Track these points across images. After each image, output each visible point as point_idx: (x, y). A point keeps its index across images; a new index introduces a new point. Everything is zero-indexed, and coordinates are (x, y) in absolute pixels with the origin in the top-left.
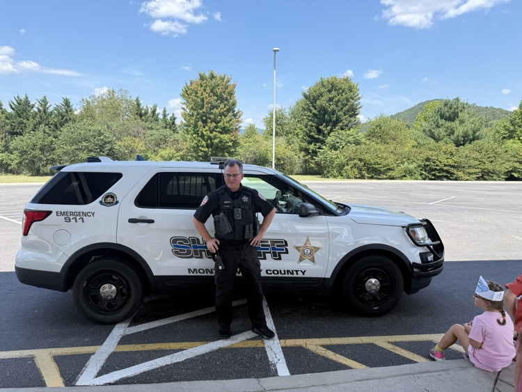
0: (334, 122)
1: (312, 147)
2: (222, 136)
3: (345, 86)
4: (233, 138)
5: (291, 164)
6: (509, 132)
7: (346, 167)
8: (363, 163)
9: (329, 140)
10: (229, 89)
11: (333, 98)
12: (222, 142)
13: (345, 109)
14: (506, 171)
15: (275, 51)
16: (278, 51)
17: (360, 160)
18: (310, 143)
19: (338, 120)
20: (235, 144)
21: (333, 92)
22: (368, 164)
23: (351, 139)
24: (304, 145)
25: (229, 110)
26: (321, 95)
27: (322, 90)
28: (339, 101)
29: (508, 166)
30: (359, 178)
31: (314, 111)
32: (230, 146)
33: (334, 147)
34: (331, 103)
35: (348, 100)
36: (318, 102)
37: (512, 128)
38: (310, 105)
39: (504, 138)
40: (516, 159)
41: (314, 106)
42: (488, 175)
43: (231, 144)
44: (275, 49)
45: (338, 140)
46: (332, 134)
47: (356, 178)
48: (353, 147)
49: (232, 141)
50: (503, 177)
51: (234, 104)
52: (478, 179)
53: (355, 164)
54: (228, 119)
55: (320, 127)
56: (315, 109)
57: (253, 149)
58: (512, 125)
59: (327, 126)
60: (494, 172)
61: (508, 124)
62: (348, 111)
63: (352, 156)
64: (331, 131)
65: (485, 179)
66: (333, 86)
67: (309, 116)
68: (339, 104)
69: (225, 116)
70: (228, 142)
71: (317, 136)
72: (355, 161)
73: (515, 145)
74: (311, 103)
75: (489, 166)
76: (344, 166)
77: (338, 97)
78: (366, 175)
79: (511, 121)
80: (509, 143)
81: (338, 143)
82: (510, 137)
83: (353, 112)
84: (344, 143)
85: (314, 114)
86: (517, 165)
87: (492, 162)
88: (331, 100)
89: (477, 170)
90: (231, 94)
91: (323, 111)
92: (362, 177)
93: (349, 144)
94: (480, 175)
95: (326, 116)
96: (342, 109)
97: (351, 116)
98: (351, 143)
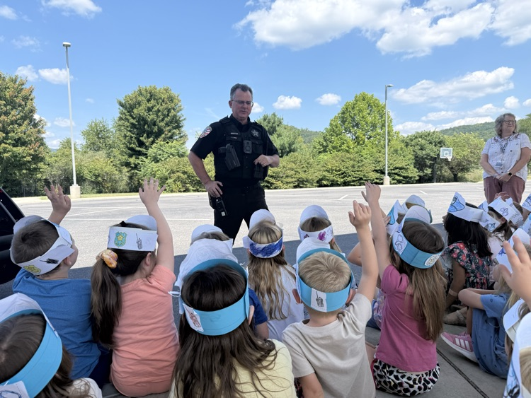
0: (156, 133)
1: (132, 160)
2: (15, 149)
3: (165, 96)
4: (32, 152)
5: (112, 181)
6: (323, 146)
7: (169, 181)
8: (186, 176)
9: (151, 152)
10: (23, 93)
11: (152, 107)
12: (16, 156)
13: (167, 119)
14: (318, 179)
15: (67, 46)
16: (69, 46)
17: (184, 173)
18: (131, 156)
19: (160, 132)
20: (36, 158)
21: (152, 101)
22: (192, 177)
23: (173, 151)
24: (125, 158)
25: (24, 118)
26: (139, 104)
27: (140, 98)
28: (159, 111)
29: (319, 175)
30: (184, 191)
31: (132, 121)
32: (29, 162)
33: (156, 160)
34: (151, 113)
35: (169, 111)
36: (135, 111)
37: (325, 144)
38: (127, 114)
39: (320, 152)
40: (325, 169)
41: (131, 116)
42: (303, 184)
43: (29, 159)
44: (65, 43)
45: (160, 152)
46: (153, 146)
47: (180, 191)
48: (176, 159)
49: (31, 155)
50: (315, 184)
51: (32, 111)
52: (295, 187)
53: (179, 177)
54: (23, 128)
55: (141, 138)
56: (134, 118)
57: (60, 164)
58: (325, 141)
59: (148, 137)
60: (307, 181)
61: (322, 140)
62: (171, 122)
63: (175, 169)
64: (153, 142)
65: (301, 187)
66: (151, 96)
67: (127, 127)
68: (160, 114)
69: (20, 125)
70: (25, 157)
71: (138, 149)
72: (178, 174)
73: (326, 157)
74: (128, 112)
75: (303, 176)
76: (167, 179)
77: (158, 107)
78: (191, 188)
79: (324, 137)
80: (321, 156)
81: (160, 155)
82: (325, 151)
83: (177, 124)
84: (166, 156)
85: (132, 124)
86: (326, 173)
87: (305, 172)
88: (149, 109)
89: (294, 180)
90: (26, 99)
91: (142, 120)
92: (187, 190)
93: (171, 156)
94: (296, 184)
95: (146, 126)
96: (163, 120)
97: (175, 128)
98: (173, 155)
